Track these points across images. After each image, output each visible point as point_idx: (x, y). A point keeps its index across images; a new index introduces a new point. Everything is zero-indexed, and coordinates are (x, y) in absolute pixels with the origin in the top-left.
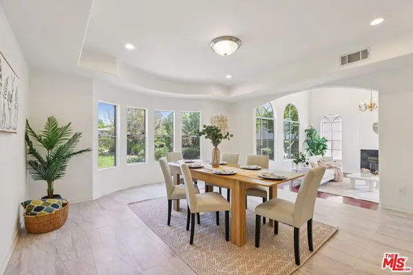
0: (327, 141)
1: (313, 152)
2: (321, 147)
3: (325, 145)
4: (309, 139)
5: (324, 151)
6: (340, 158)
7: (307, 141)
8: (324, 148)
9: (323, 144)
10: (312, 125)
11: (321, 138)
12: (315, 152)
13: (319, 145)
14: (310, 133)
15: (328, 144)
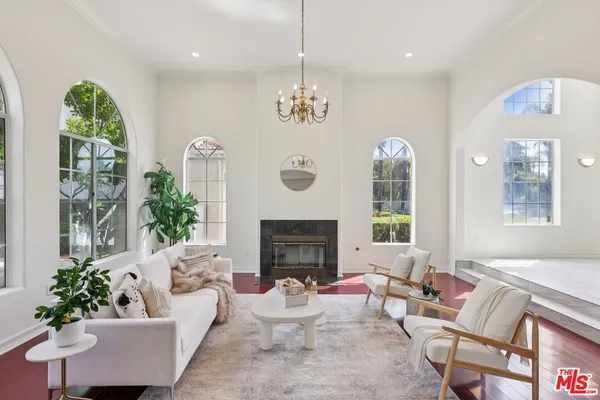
0: (196, 202)
1: (165, 231)
2: (185, 218)
3: (194, 214)
4: (156, 197)
5: (190, 227)
6: (222, 241)
7: (150, 203)
8: (191, 221)
9: (188, 211)
10: (163, 162)
11: (184, 193)
12: (170, 232)
13: (179, 212)
14: (159, 181)
15: (199, 209)
